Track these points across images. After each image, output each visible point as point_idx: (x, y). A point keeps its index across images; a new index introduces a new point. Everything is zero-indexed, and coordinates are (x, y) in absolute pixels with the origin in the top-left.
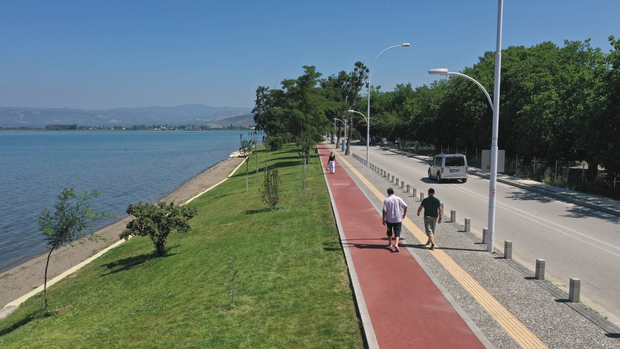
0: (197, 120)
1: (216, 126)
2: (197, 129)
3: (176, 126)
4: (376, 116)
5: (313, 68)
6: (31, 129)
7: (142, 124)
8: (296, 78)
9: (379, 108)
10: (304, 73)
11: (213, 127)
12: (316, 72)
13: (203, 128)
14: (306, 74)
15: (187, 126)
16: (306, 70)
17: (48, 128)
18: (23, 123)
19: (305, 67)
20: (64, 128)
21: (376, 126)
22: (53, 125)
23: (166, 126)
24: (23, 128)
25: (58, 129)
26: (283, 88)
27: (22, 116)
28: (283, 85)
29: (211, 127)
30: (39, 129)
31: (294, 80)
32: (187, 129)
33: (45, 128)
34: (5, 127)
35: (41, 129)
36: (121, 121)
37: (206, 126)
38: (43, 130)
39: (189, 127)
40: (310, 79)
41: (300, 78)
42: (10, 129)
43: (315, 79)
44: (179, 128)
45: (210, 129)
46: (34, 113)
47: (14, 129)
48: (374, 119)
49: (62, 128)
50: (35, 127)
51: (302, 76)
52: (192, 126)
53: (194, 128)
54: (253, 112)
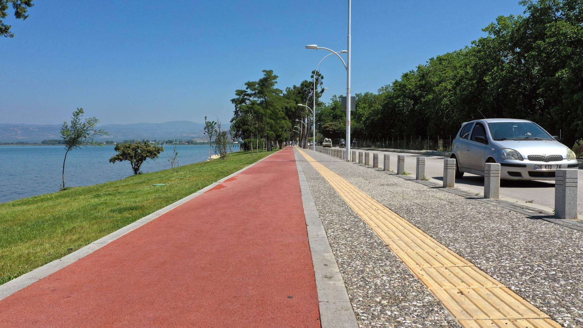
0: (184, 135)
1: (202, 141)
2: (184, 143)
3: (164, 141)
4: (337, 121)
5: (271, 72)
6: (28, 144)
7: (132, 139)
8: (257, 80)
9: (341, 114)
10: (264, 76)
11: (199, 142)
12: (273, 75)
13: (190, 142)
14: (266, 77)
15: (175, 141)
16: (265, 73)
17: (44, 143)
18: (20, 138)
19: (264, 71)
20: (59, 143)
21: (338, 130)
22: (48, 140)
23: (155, 141)
24: (21, 142)
25: (53, 144)
26: (247, 88)
27: (19, 132)
28: (247, 86)
29: (197, 142)
30: (36, 144)
31: (256, 82)
32: (175, 143)
33: (41, 143)
34: (3, 142)
35: (37, 144)
36: (112, 136)
37: (192, 140)
38: (39, 145)
39: (176, 141)
40: (269, 81)
41: (261, 81)
42: (8, 144)
43: (273, 81)
44: (166, 143)
45: (196, 144)
46: (31, 129)
47: (12, 143)
48: (336, 124)
49: (57, 143)
50: (32, 142)
51: (262, 78)
52: (180, 141)
53: (181, 142)
54: (231, 121)
